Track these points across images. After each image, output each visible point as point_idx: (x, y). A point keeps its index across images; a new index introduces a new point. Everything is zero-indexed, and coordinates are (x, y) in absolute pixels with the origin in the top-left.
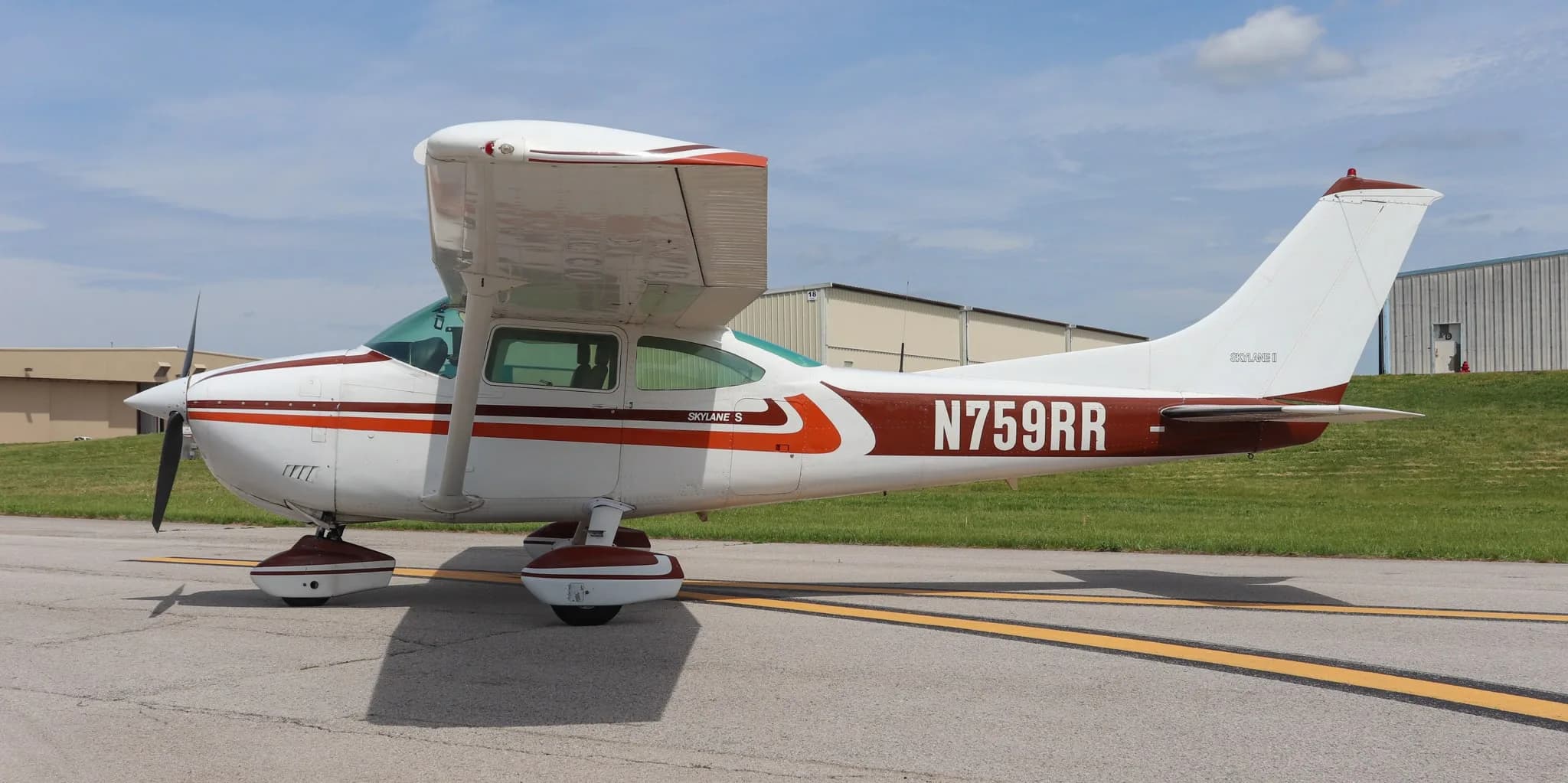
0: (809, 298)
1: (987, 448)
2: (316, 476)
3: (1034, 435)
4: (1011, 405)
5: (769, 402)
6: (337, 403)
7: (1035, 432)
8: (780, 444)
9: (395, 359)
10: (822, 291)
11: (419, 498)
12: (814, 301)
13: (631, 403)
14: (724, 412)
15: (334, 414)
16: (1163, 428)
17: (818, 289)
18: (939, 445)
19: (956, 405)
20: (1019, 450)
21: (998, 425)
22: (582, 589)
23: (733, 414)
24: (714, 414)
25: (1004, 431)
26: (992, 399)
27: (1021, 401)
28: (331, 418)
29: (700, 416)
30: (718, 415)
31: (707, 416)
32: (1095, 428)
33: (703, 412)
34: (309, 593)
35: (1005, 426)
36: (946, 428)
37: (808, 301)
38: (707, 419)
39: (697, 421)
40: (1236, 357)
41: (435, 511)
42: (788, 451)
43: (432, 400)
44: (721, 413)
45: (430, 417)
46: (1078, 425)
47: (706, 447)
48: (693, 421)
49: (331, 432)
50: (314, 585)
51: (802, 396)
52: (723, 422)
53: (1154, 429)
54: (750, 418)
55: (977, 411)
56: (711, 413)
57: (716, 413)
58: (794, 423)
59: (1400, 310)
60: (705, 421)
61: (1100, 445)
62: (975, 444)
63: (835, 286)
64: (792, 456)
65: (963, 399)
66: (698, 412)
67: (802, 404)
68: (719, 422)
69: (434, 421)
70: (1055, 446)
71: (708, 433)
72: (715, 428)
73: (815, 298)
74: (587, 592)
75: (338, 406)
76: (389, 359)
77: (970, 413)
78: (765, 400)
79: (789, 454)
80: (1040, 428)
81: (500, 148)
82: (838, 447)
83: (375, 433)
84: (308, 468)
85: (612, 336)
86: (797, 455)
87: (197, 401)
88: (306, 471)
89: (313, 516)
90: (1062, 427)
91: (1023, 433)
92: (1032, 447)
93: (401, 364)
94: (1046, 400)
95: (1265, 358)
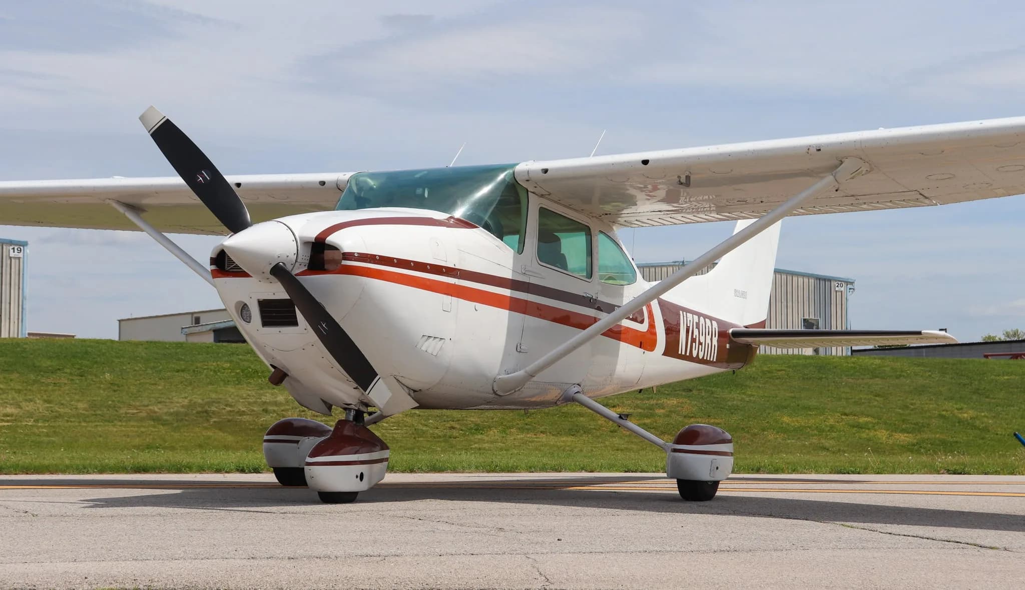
1: (691, 355)
2: (440, 349)
3: (702, 345)
4: (697, 320)
6: (458, 270)
8: (642, 341)
9: (481, 228)
11: (494, 380)
13: (597, 293)
15: (456, 281)
16: (729, 345)
18: (680, 353)
19: (685, 315)
20: (698, 359)
21: (694, 336)
22: (715, 465)
25: (695, 341)
27: (700, 316)
32: (715, 341)
34: (354, 487)
35: (696, 336)
36: (682, 336)
40: (736, 293)
42: (643, 348)
46: (711, 340)
47: (620, 341)
50: (362, 477)
53: (728, 347)
55: (690, 322)
58: (646, 325)
61: (715, 360)
62: (688, 353)
64: (644, 354)
65: (688, 312)
66: (618, 307)
67: (648, 306)
69: (511, 298)
70: (705, 357)
71: (621, 327)
74: (717, 468)
75: (458, 273)
76: (477, 227)
77: (688, 325)
79: (643, 351)
80: (703, 341)
82: (656, 346)
83: (479, 306)
84: (437, 339)
85: (588, 227)
86: (646, 351)
87: (358, 253)
88: (434, 343)
89: (409, 394)
90: (708, 341)
91: (700, 343)
92: (701, 355)
93: (488, 234)
94: (705, 318)
95: (744, 295)
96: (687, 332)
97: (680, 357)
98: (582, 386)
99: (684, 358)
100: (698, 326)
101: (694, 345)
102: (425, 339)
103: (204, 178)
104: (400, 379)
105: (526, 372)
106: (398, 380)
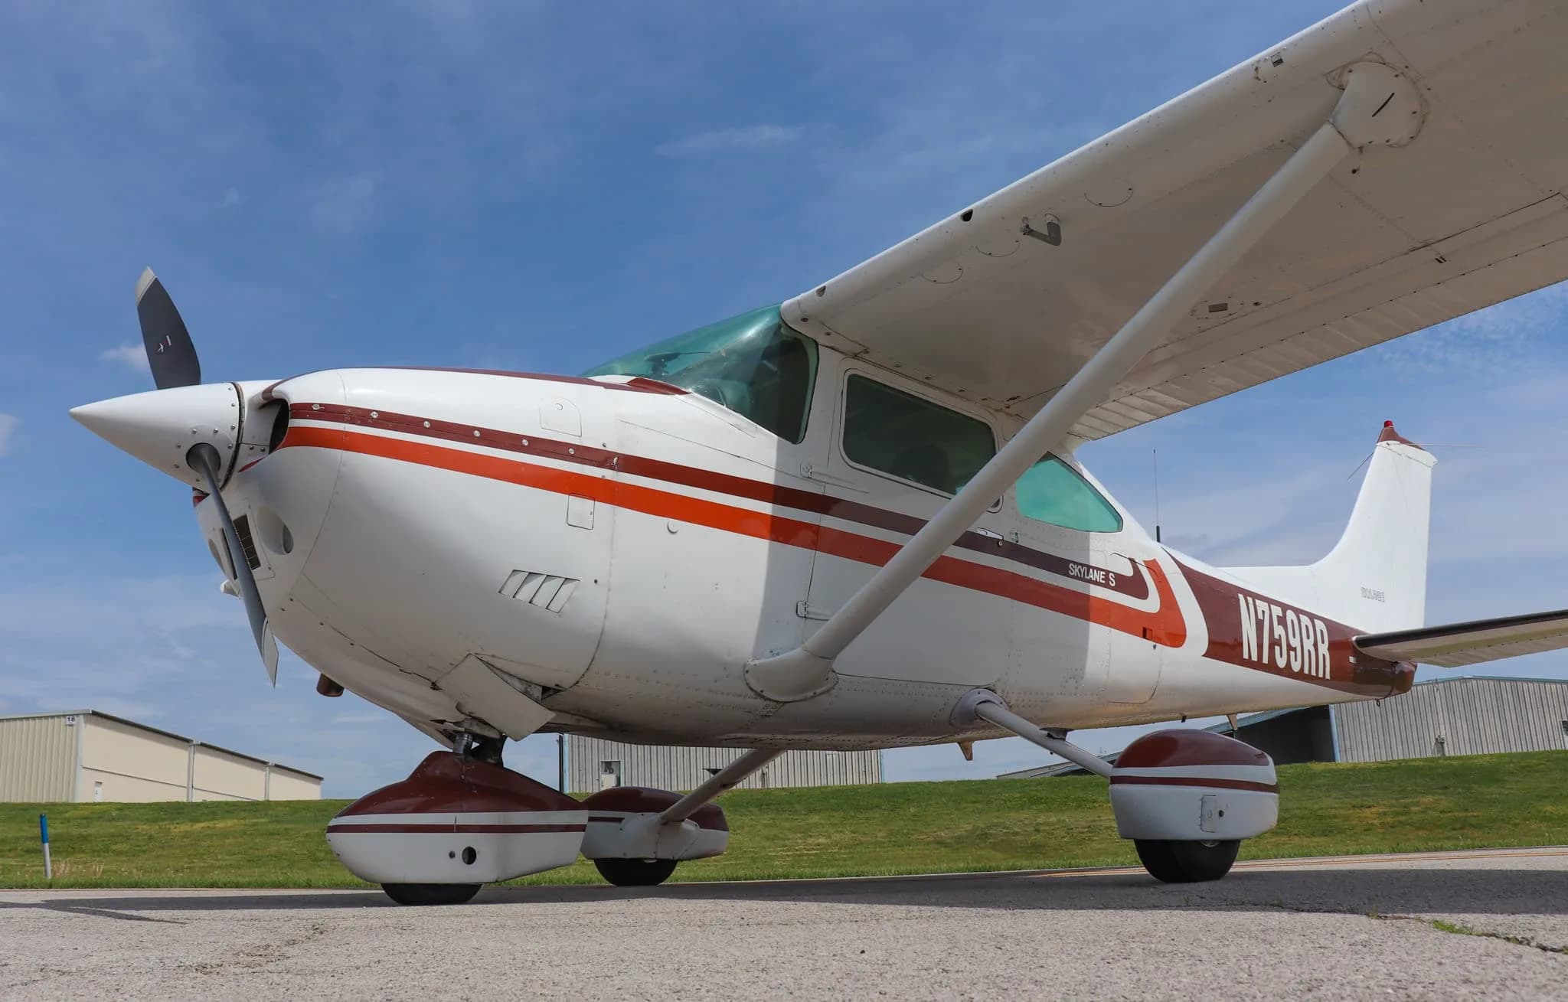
0: (68, 723)
1: (1273, 664)
2: (570, 598)
3: (1295, 650)
4: (1280, 611)
5: (1132, 561)
6: (615, 454)
7: (1296, 648)
8: (1146, 628)
9: (700, 396)
10: (82, 717)
11: (745, 665)
12: (71, 725)
13: (1016, 534)
14: (1100, 570)
15: (608, 475)
16: (1355, 658)
17: (77, 715)
18: (1246, 656)
19: (1250, 601)
21: (1276, 637)
23: (1107, 572)
24: (1091, 570)
25: (1279, 642)
26: (1268, 600)
27: (1285, 607)
28: (603, 481)
29: (1080, 570)
30: (1095, 572)
31: (1086, 570)
32: (1324, 649)
33: (1083, 565)
34: (458, 873)
35: (1280, 636)
36: (1248, 631)
37: (66, 725)
38: (1086, 577)
39: (1077, 578)
41: (760, 694)
42: (1152, 639)
43: (768, 477)
44: (1097, 570)
45: (765, 508)
46: (1315, 645)
47: (1089, 619)
48: (1073, 577)
49: (603, 508)
50: (470, 855)
51: (1156, 566)
52: (1101, 585)
53: (1352, 659)
54: (1121, 583)
55: (1263, 612)
56: (1089, 567)
58: (1154, 599)
59: (576, 750)
60: (1084, 580)
61: (1328, 673)
62: (1265, 657)
63: (95, 714)
64: (1155, 647)
65: (1256, 596)
66: (1078, 564)
67: (1156, 571)
68: (1097, 583)
69: (773, 517)
70: (1307, 667)
71: (1088, 598)
72: (1096, 592)
73: (74, 723)
75: (615, 459)
76: (686, 393)
77: (1260, 617)
78: (1130, 559)
79: (1153, 644)
80: (1297, 644)
82: (1185, 639)
83: (676, 524)
84: (555, 581)
85: (985, 424)
86: (1158, 646)
87: (321, 405)
88: (552, 585)
89: (526, 693)
90: (1309, 645)
91: (1290, 648)
92: (1296, 667)
93: (713, 405)
94: (1298, 612)
95: (1378, 596)
96: (1260, 624)
97: (1248, 664)
98: (999, 692)
99: (1258, 665)
100: (1282, 621)
101: (1277, 648)
102: (521, 577)
104: (494, 661)
105: (806, 649)
106: (487, 664)
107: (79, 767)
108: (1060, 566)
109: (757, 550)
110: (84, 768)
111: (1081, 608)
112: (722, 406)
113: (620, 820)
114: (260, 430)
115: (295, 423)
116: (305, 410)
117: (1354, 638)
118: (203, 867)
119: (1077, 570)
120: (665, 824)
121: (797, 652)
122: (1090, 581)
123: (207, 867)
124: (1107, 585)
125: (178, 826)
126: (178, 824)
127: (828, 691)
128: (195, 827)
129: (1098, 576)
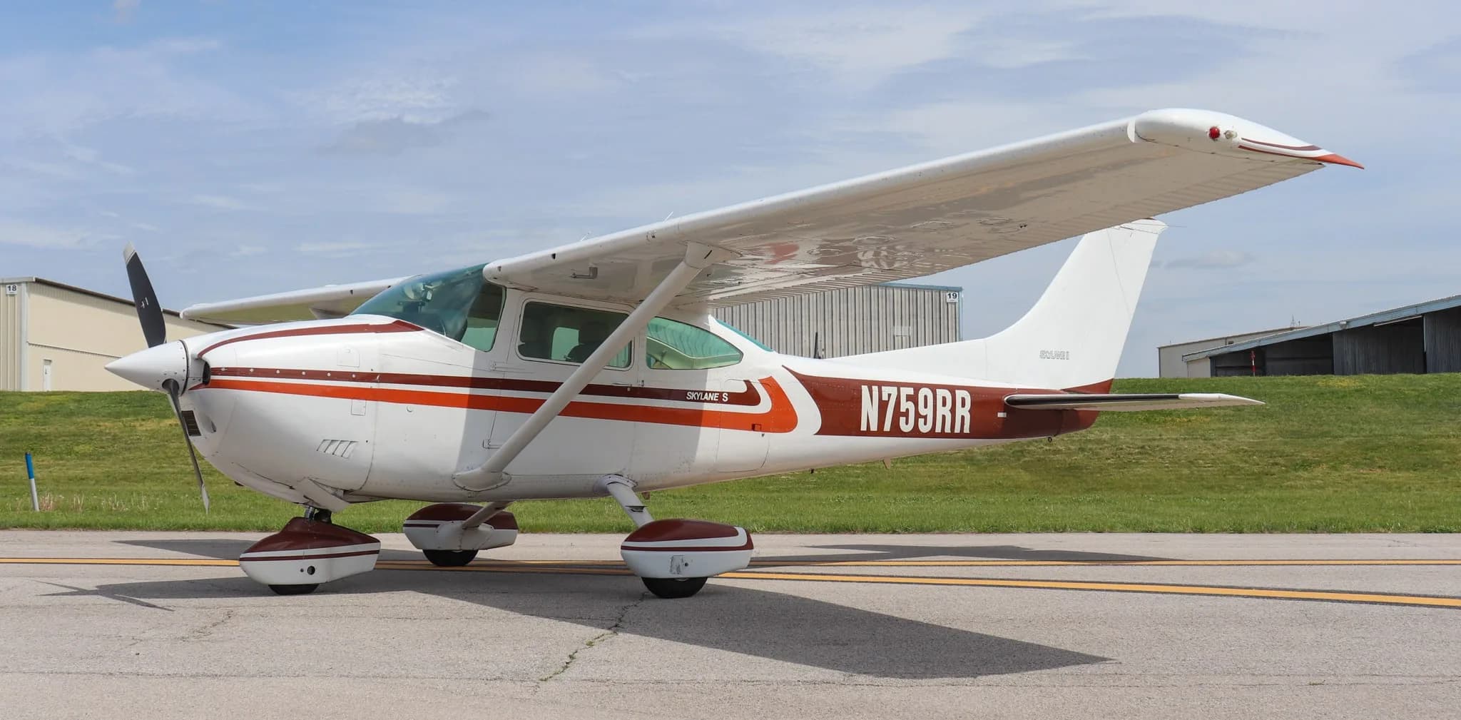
0: (8, 292)
1: (896, 431)
2: (353, 451)
3: (925, 417)
4: (911, 391)
5: (747, 382)
6: (377, 374)
7: (926, 416)
8: (755, 424)
10: (24, 286)
11: (453, 474)
12: (13, 295)
13: (643, 381)
14: (714, 392)
15: (374, 386)
16: (1005, 414)
17: (19, 283)
18: (864, 428)
19: (875, 388)
20: (916, 433)
21: (903, 410)
22: (682, 561)
23: (721, 394)
24: (706, 394)
25: (906, 414)
26: (899, 385)
27: (917, 387)
28: (371, 390)
29: (696, 395)
30: (710, 394)
31: (701, 396)
32: (964, 412)
33: (699, 392)
34: (306, 579)
35: (907, 410)
36: (869, 411)
37: (7, 295)
38: (701, 399)
39: (693, 400)
40: (1044, 355)
41: (464, 488)
42: (761, 430)
43: (468, 373)
44: (712, 392)
45: (465, 391)
46: (953, 411)
47: (700, 425)
48: (690, 400)
49: (371, 404)
50: (312, 570)
51: (771, 379)
52: (714, 402)
53: (1001, 415)
54: (735, 398)
55: (889, 395)
56: (704, 392)
57: (708, 392)
58: (765, 406)
60: (700, 401)
61: (967, 430)
62: (887, 427)
63: (38, 281)
64: (763, 435)
65: (880, 384)
66: (695, 391)
67: (770, 384)
68: (710, 401)
69: (470, 395)
70: (938, 430)
71: (701, 411)
72: (707, 407)
73: (15, 292)
74: (686, 565)
75: (378, 378)
77: (885, 398)
78: (745, 381)
79: (761, 433)
80: (929, 412)
81: (1225, 134)
82: (796, 426)
83: (414, 406)
84: (345, 443)
86: (766, 434)
87: (227, 367)
88: (343, 446)
89: (335, 494)
90: (944, 411)
91: (921, 416)
92: (924, 429)
93: (437, 335)
94: (933, 388)
95: (1062, 356)
96: (883, 406)
97: (868, 433)
98: (622, 476)
99: (880, 432)
100: (913, 399)
101: (902, 420)
102: (326, 444)
103: (145, 303)
104: (317, 480)
105: (483, 469)
106: (314, 482)
107: (25, 346)
108: (681, 395)
109: (461, 413)
110: (30, 344)
111: (696, 419)
112: (443, 336)
113: (436, 526)
114: (197, 372)
115: (213, 377)
116: (218, 371)
117: (1006, 399)
118: (174, 473)
119: (694, 396)
120: (465, 529)
121: (478, 470)
122: (705, 401)
123: (178, 473)
124: (720, 400)
125: (143, 423)
126: (143, 420)
127: (504, 484)
128: (162, 425)
129: (714, 397)
